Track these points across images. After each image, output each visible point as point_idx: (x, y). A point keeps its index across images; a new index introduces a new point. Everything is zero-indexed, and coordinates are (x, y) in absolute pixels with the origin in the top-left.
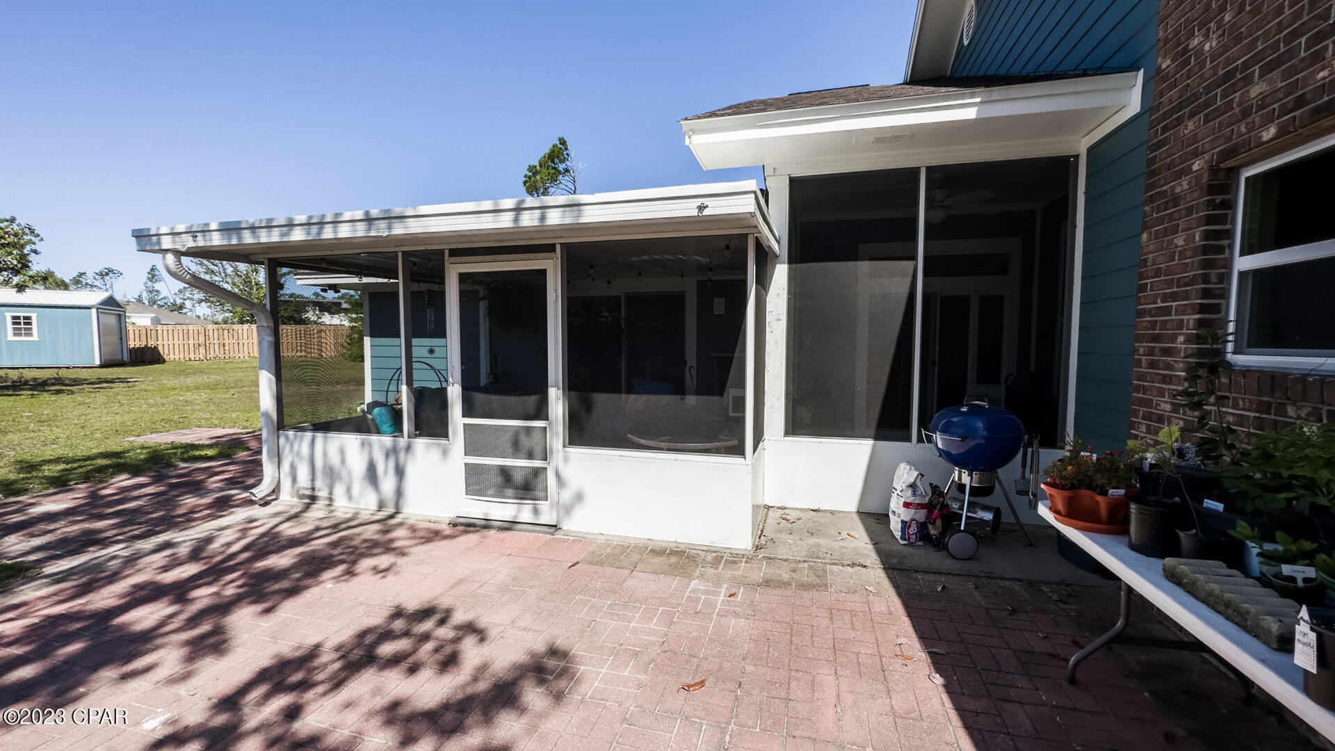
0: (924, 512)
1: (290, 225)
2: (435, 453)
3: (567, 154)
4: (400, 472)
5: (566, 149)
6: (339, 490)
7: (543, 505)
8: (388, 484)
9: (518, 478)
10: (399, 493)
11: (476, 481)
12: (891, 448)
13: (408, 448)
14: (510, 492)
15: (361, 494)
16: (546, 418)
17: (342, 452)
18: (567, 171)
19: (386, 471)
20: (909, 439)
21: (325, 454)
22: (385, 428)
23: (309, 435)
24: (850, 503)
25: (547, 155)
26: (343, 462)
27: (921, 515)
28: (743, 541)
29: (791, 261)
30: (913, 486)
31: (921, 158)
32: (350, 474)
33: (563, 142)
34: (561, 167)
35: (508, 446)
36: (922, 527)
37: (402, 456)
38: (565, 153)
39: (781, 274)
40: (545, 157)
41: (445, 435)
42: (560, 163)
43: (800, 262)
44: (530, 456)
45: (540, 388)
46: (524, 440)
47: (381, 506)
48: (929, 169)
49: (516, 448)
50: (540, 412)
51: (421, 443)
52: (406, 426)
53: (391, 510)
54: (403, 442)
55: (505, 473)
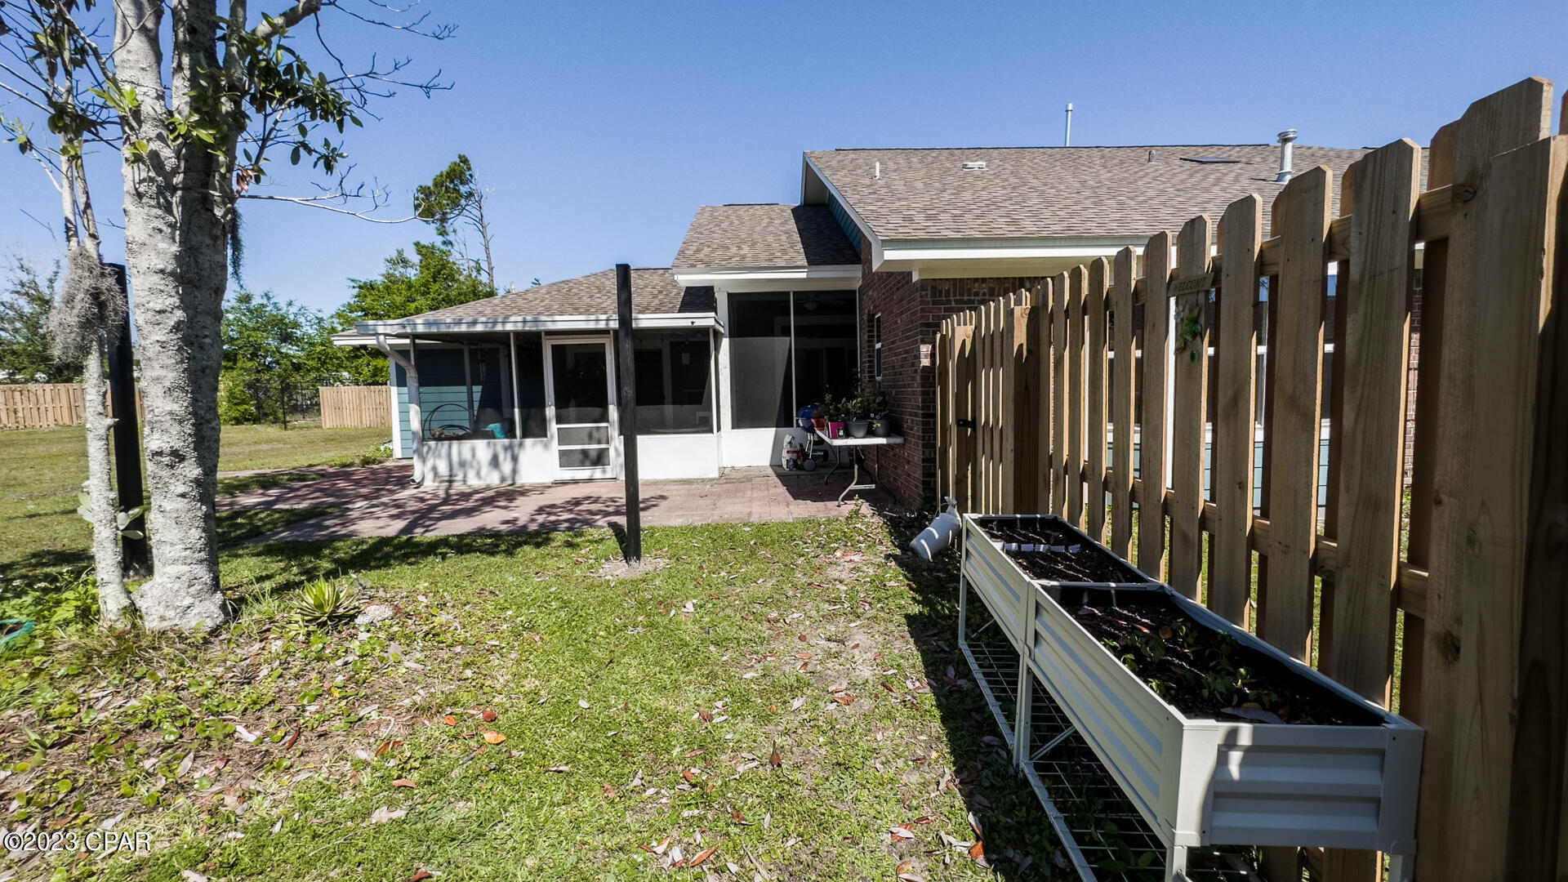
0: (795, 455)
1: (475, 323)
2: (539, 448)
3: (471, 175)
4: (515, 459)
5: (469, 169)
6: (471, 474)
7: (608, 468)
8: (507, 467)
9: (593, 455)
10: (514, 471)
11: (566, 459)
12: (782, 430)
13: (521, 445)
14: (588, 462)
15: (487, 475)
16: (607, 421)
17: (473, 450)
18: (471, 194)
19: (505, 459)
20: (792, 426)
21: (460, 453)
22: (498, 435)
23: (446, 443)
24: (767, 462)
25: (445, 173)
26: (474, 456)
27: (795, 456)
28: (715, 475)
29: (731, 336)
30: (790, 443)
31: (791, 289)
32: (479, 463)
33: (464, 160)
34: (463, 189)
35: (586, 439)
36: (795, 461)
37: (516, 450)
38: (468, 173)
39: (725, 343)
40: (441, 176)
41: (545, 436)
42: (461, 183)
43: (739, 336)
44: (599, 442)
45: (604, 405)
46: (596, 435)
47: (503, 480)
48: (794, 293)
49: (591, 438)
50: (604, 418)
51: (529, 441)
52: (518, 432)
53: (510, 482)
54: (517, 441)
55: (585, 453)
